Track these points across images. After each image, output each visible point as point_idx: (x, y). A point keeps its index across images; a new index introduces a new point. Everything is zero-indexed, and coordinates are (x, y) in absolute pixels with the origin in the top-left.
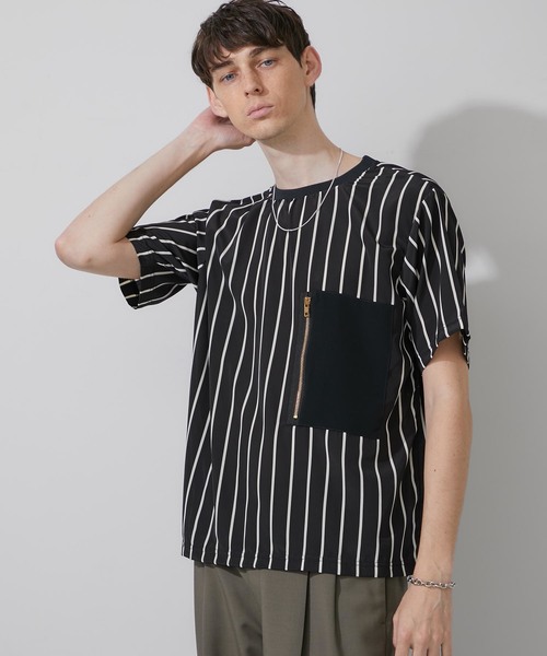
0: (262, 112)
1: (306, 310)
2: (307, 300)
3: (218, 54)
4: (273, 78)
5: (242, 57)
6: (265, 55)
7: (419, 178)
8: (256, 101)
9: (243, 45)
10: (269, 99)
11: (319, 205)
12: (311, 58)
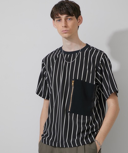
0: (65, 32)
1: (73, 84)
2: (73, 81)
3: (57, 15)
4: (70, 23)
5: (63, 17)
6: (69, 17)
7: (101, 52)
8: (65, 29)
9: (64, 14)
10: (68, 29)
11: (76, 57)
12: (80, 19)
